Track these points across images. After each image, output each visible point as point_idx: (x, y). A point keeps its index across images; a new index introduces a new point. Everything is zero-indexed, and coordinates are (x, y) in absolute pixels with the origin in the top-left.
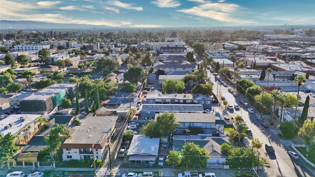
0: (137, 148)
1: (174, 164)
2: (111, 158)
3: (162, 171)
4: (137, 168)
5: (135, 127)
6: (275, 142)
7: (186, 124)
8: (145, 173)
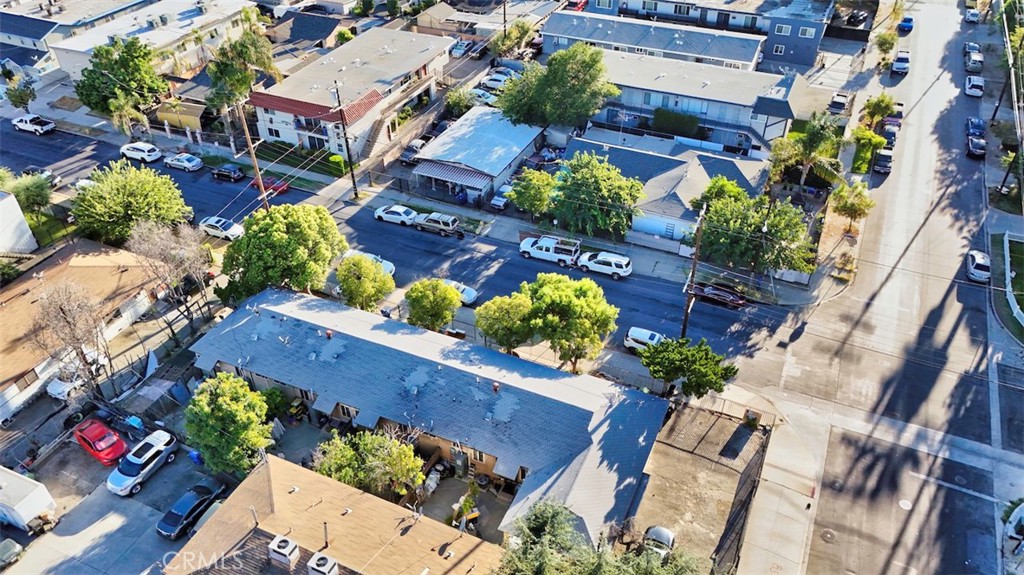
0: (452, 145)
3: (491, 222)
5: (502, 84)
6: (955, 212)
7: (653, 96)
8: (434, 216)
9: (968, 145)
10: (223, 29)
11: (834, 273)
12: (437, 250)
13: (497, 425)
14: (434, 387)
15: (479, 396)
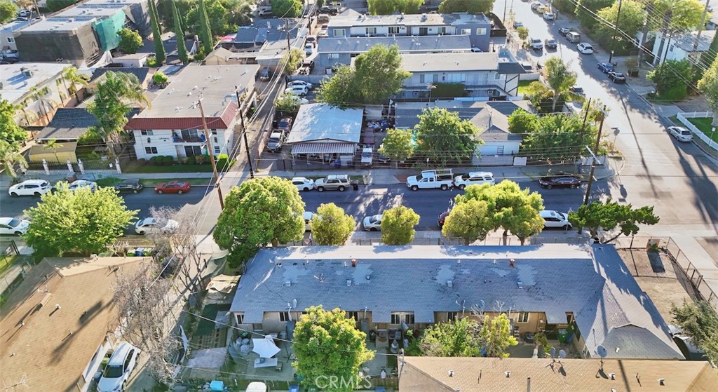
0: (308, 130)
1: (398, 158)
2: (250, 152)
3: (370, 174)
4: (312, 170)
5: (303, 91)
6: (638, 110)
7: (426, 75)
8: (331, 177)
9: (611, 77)
10: (52, 86)
11: (610, 155)
12: (346, 200)
13: (528, 289)
14: (463, 277)
15: (502, 273)
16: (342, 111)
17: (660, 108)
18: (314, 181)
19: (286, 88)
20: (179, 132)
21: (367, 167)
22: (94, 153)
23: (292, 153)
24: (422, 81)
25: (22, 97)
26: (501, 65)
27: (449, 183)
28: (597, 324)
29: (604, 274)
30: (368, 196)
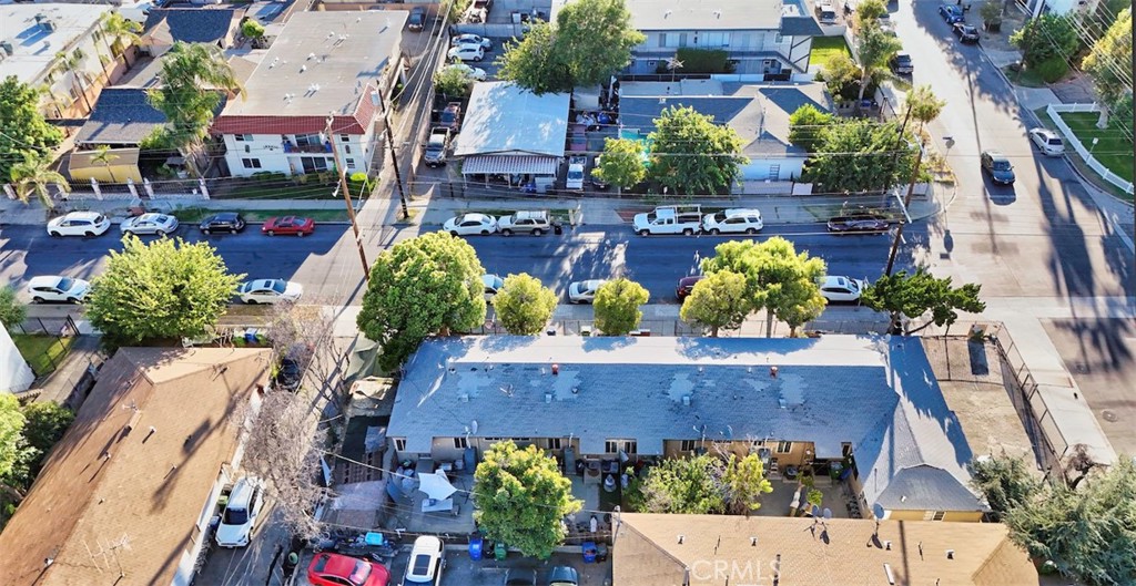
0: (488, 132)
1: (622, 182)
2: (399, 165)
3: (579, 207)
4: (494, 199)
5: (477, 54)
6: (990, 96)
7: (669, 35)
8: (521, 215)
9: (957, 32)
10: (87, 46)
11: (938, 178)
12: (543, 252)
13: (793, 409)
14: (705, 391)
15: (759, 386)
16: (537, 97)
17: (1024, 93)
18: (497, 219)
19: (450, 47)
20: (293, 138)
21: (575, 195)
22: (165, 166)
23: (464, 172)
24: (662, 44)
25: (45, 70)
26: (785, 20)
27: (695, 226)
28: (881, 463)
29: (899, 389)
30: (575, 245)
